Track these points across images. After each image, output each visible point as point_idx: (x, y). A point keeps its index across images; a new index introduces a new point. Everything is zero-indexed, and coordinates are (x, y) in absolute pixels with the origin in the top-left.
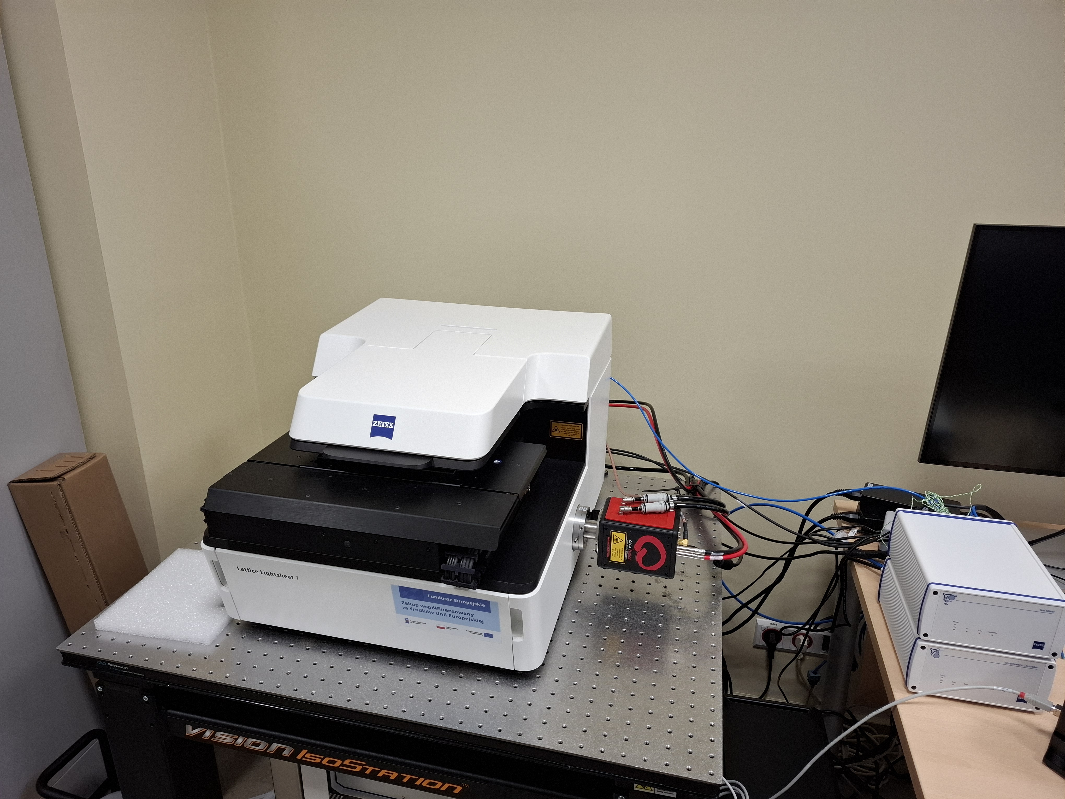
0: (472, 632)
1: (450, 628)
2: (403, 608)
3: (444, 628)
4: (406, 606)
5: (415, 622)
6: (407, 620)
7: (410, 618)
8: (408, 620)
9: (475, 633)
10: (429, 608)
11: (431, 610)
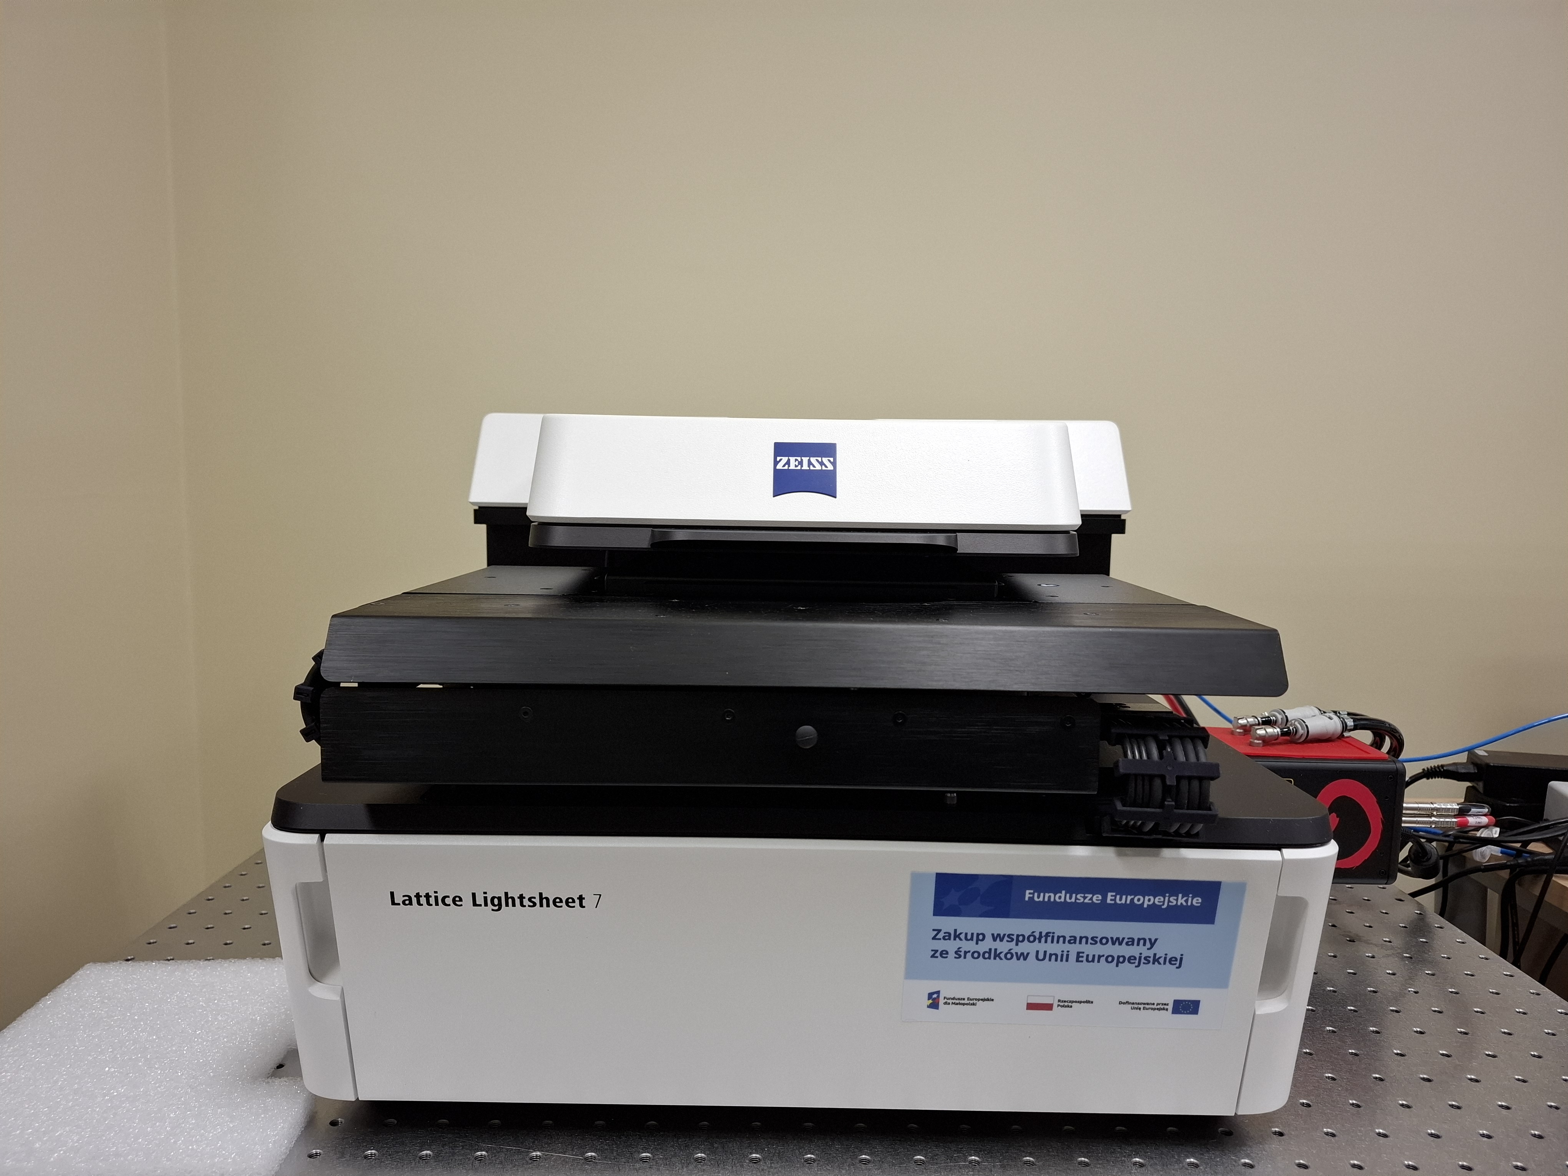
0: (1136, 1006)
1: (1066, 1004)
2: (933, 956)
3: (1048, 1007)
4: (941, 945)
5: (958, 1002)
6: (935, 996)
7: (948, 989)
8: (938, 996)
9: (1146, 1006)
10: (1019, 939)
11: (1024, 947)
